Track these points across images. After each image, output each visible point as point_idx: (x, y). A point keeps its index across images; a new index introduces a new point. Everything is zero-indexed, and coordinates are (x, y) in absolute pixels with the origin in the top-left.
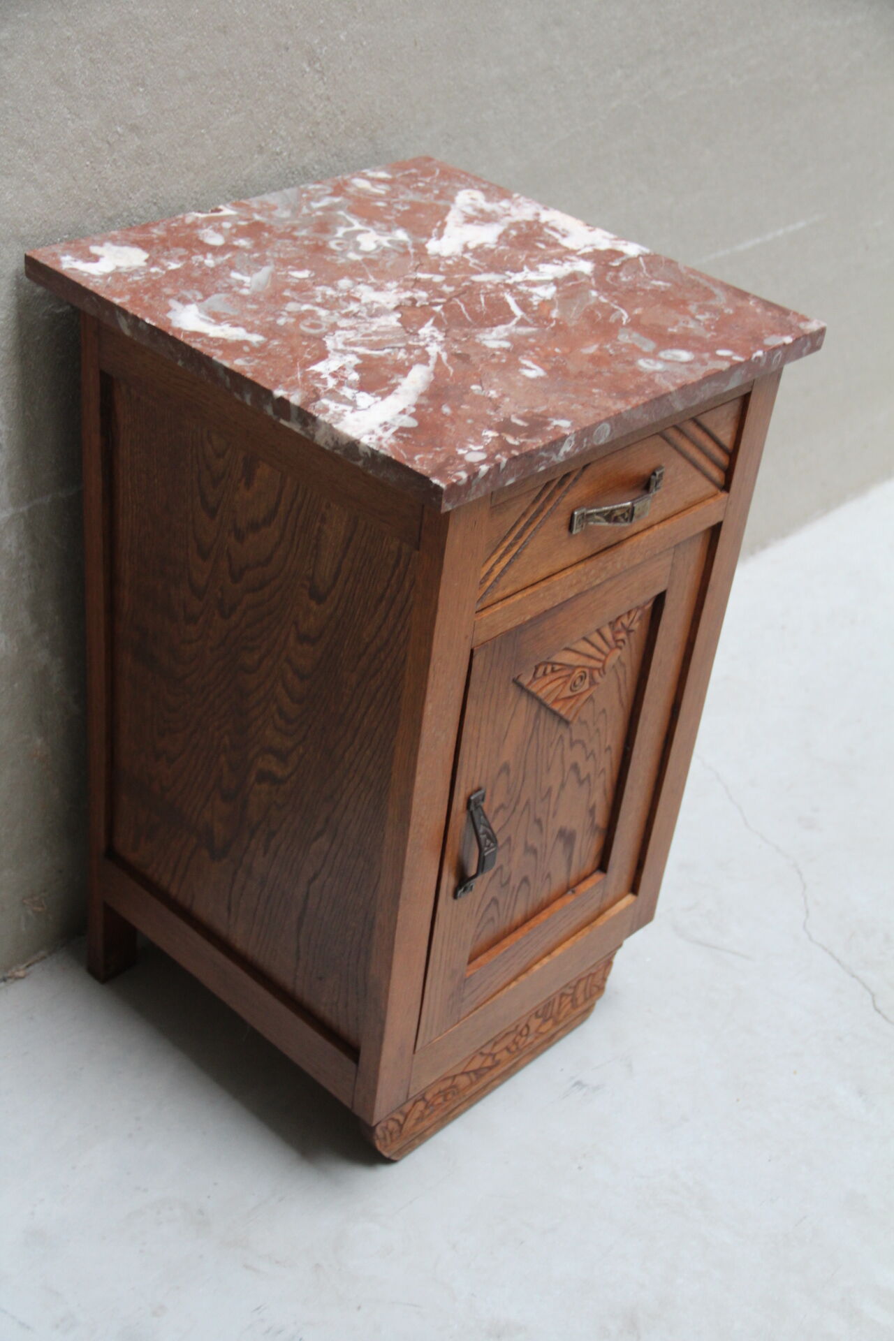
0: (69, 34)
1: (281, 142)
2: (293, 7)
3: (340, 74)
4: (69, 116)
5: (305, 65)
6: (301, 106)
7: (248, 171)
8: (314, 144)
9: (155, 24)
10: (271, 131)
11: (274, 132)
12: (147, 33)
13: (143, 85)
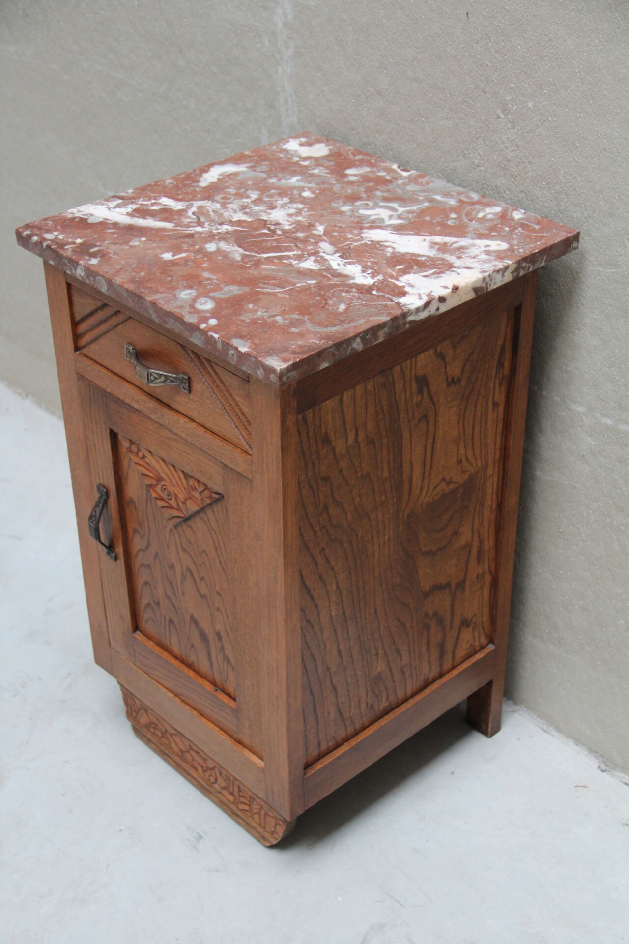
0: (345, 18)
1: (478, 158)
2: (489, 65)
3: (528, 132)
4: (344, 67)
5: (499, 112)
6: (495, 139)
7: (454, 164)
8: (505, 174)
9: (394, 33)
10: (472, 146)
11: (474, 147)
12: (389, 37)
13: (386, 69)
